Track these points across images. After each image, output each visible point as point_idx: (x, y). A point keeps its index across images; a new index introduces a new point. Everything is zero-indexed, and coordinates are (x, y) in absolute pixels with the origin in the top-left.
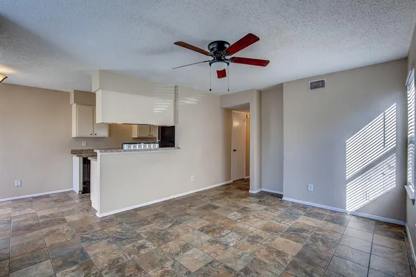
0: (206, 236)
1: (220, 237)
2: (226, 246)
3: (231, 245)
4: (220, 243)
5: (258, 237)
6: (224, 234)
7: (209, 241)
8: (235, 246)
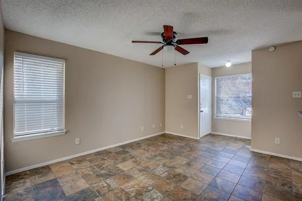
0: (179, 172)
1: (169, 171)
2: (164, 165)
3: (161, 166)
4: (168, 167)
5: (140, 171)
6: (166, 173)
7: (176, 168)
8: (159, 165)
